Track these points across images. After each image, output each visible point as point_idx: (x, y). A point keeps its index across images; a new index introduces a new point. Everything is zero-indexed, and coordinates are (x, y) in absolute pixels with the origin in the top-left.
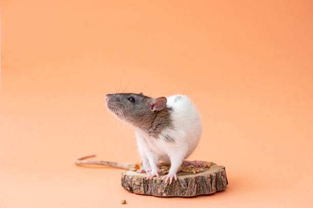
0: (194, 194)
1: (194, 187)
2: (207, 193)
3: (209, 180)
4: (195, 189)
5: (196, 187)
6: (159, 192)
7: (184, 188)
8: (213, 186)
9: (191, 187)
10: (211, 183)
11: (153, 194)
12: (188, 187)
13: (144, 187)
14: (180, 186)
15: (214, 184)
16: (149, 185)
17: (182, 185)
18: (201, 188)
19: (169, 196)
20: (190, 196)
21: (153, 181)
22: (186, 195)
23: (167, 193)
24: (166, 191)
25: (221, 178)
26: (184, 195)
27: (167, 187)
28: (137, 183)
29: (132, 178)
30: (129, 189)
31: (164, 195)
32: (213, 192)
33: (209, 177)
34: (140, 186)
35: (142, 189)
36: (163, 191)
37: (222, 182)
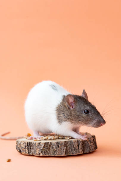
0: (63, 154)
1: (64, 149)
2: (75, 154)
3: (76, 144)
4: (64, 150)
5: (65, 149)
6: (37, 152)
7: (56, 149)
8: (80, 149)
9: (61, 149)
10: (78, 147)
11: (34, 155)
12: (59, 149)
13: (28, 149)
14: (53, 148)
15: (80, 147)
16: (32, 148)
17: (54, 147)
18: (70, 150)
19: (45, 155)
20: (60, 156)
21: (34, 144)
22: (57, 155)
23: (43, 153)
24: (42, 152)
25: (88, 143)
26: (56, 155)
27: (43, 149)
28: (24, 146)
29: (20, 143)
30: (19, 151)
31: (41, 155)
32: (80, 153)
33: (76, 141)
34: (25, 148)
35: (27, 151)
36: (40, 152)
37: (89, 146)
